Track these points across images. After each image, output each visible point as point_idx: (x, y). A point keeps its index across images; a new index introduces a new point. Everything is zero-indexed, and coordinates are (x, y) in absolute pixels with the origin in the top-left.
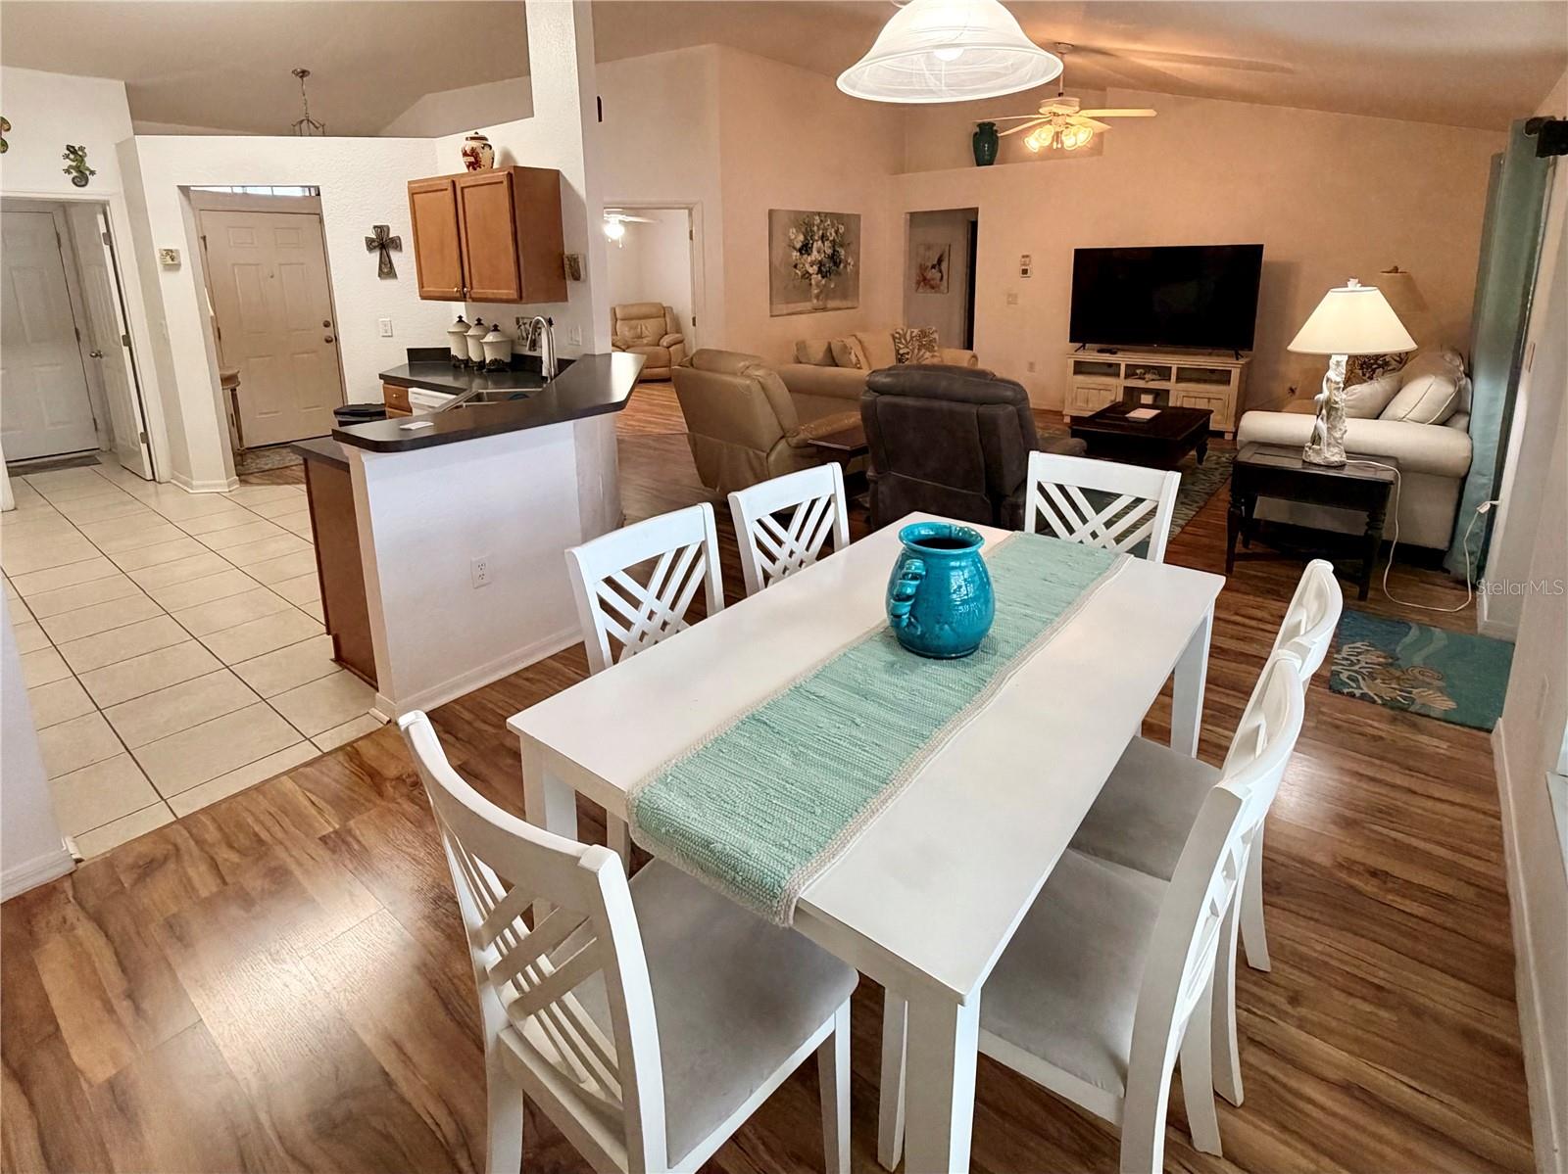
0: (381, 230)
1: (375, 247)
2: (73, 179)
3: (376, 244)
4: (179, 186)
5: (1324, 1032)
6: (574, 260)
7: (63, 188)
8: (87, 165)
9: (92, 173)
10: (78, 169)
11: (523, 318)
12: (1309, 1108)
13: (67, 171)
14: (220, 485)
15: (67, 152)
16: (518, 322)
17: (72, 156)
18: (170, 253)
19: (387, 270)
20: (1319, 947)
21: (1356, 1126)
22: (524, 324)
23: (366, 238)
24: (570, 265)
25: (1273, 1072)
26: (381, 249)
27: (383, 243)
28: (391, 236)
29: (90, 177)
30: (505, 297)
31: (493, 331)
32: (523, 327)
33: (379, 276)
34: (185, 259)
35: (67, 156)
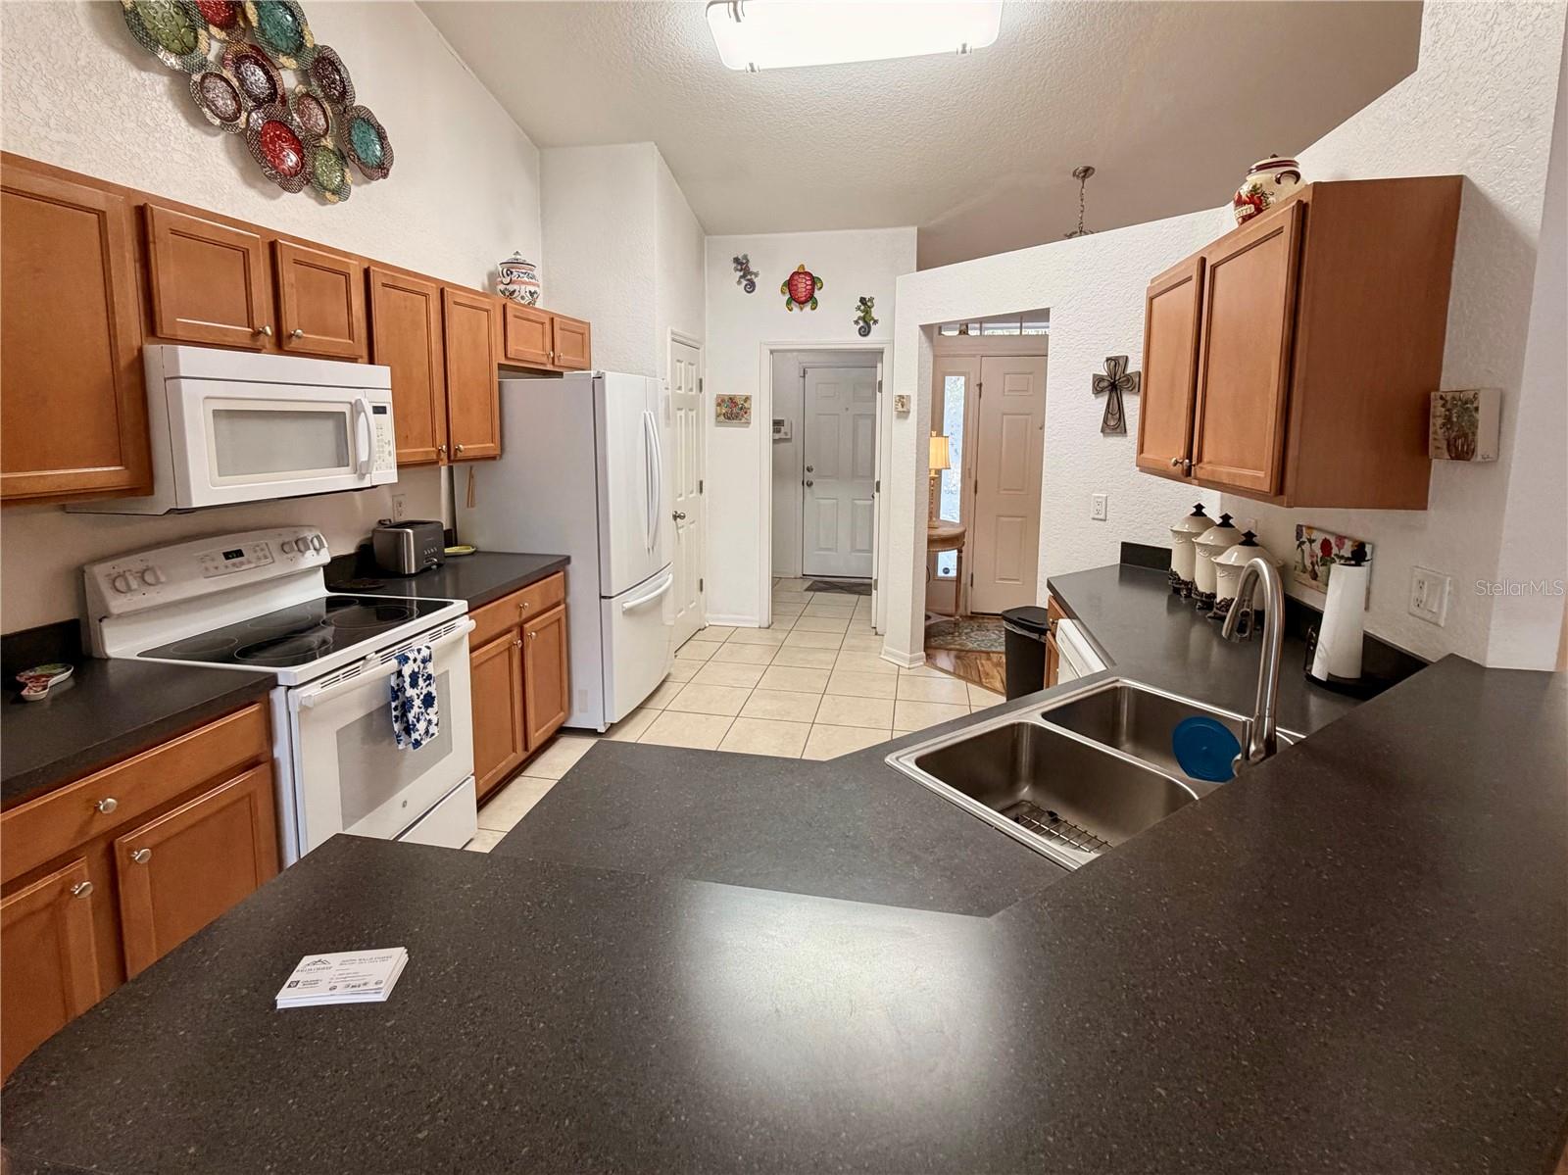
0: (1116, 363)
1: (1103, 390)
2: (860, 329)
3: (1106, 384)
4: (921, 326)
6: (1465, 407)
7: (851, 339)
8: (873, 315)
9: (876, 322)
10: (864, 319)
11: (1309, 528)
13: (856, 322)
14: (904, 658)
15: (860, 304)
16: (1299, 535)
17: (862, 307)
18: (902, 400)
19: (1114, 422)
22: (1311, 541)
23: (1094, 375)
24: (1448, 419)
26: (1111, 391)
27: (1114, 383)
28: (1129, 371)
29: (873, 327)
30: (1248, 485)
31: (1243, 544)
32: (1306, 546)
33: (1102, 431)
34: (913, 407)
35: (858, 308)
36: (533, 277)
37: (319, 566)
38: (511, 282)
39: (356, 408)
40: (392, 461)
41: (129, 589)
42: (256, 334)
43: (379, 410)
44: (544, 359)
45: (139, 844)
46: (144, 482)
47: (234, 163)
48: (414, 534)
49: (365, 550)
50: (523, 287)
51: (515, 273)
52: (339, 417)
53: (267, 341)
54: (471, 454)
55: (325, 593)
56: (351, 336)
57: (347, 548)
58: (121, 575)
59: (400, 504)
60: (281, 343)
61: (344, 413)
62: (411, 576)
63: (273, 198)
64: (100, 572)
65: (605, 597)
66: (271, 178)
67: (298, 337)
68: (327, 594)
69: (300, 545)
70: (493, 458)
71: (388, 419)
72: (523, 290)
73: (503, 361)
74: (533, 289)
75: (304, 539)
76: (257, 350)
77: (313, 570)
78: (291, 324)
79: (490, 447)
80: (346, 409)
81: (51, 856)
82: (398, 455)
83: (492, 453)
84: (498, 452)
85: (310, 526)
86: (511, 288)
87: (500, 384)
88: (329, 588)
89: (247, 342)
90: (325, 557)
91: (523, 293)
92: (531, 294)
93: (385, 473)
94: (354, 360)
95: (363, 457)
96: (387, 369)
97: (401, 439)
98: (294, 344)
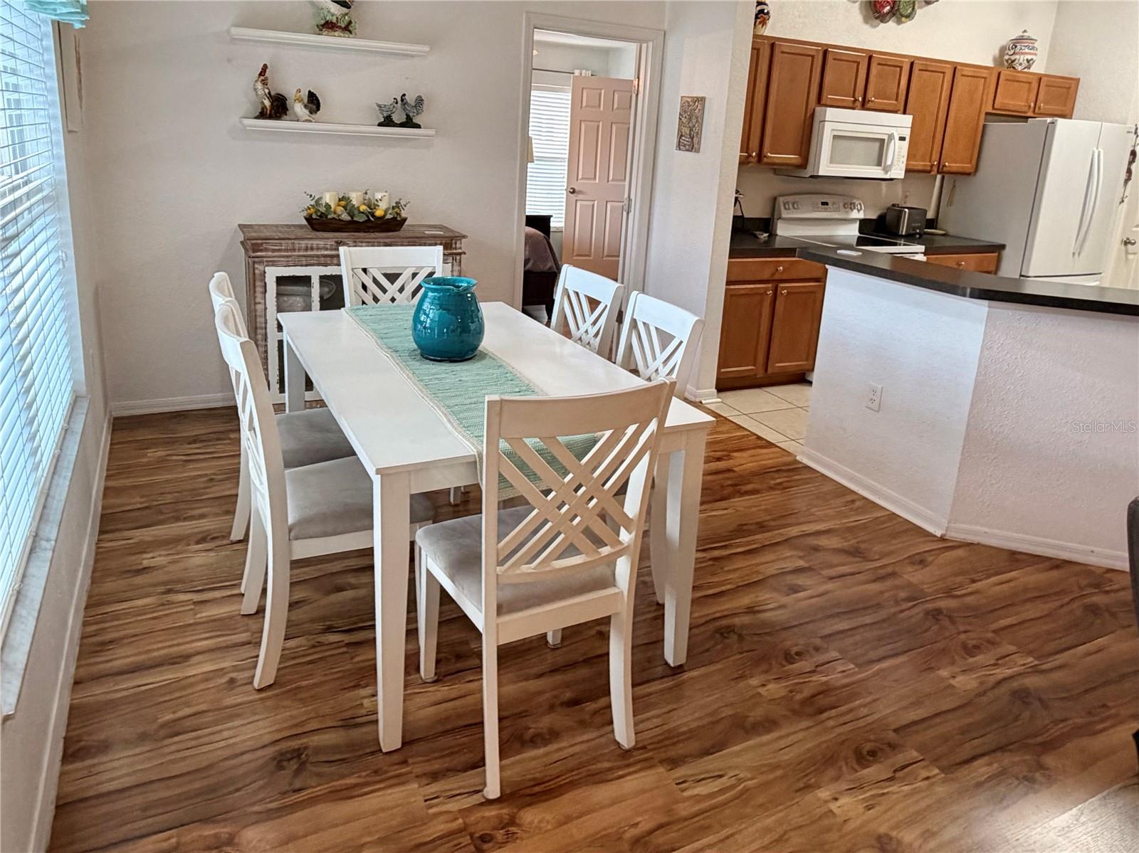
5: (207, 677)
12: (207, 635)
20: (226, 734)
21: (178, 645)
25: (233, 637)
36: (1033, 48)
37: (857, 219)
38: (1014, 53)
39: (891, 137)
40: (903, 167)
41: (789, 209)
42: (856, 100)
43: (902, 139)
44: (1026, 109)
45: (784, 288)
46: (804, 165)
47: (861, 12)
48: (909, 213)
49: (882, 218)
50: (1022, 57)
51: (1019, 47)
52: (883, 140)
53: (858, 104)
54: (954, 170)
55: (857, 234)
56: (897, 100)
57: (873, 215)
58: (788, 202)
59: (906, 197)
60: (864, 106)
61: (884, 140)
62: (902, 236)
63: (875, 27)
64: (781, 200)
65: (1023, 276)
66: (876, 18)
67: (872, 101)
68: (859, 235)
69: (851, 206)
70: (969, 174)
71: (906, 144)
72: (1022, 59)
73: (990, 110)
74: (1029, 57)
75: (854, 204)
76: (853, 108)
77: (854, 220)
78: (870, 96)
79: (967, 167)
80: (886, 137)
81: (763, 279)
82: (907, 165)
83: (968, 171)
84: (972, 170)
85: (858, 199)
86: (1013, 58)
87: (984, 126)
88: (860, 232)
89: (851, 105)
90: (861, 215)
91: (1021, 61)
92: (1028, 61)
93: (898, 172)
94: (896, 112)
95: (889, 163)
96: (911, 117)
97: (911, 156)
98: (870, 105)
